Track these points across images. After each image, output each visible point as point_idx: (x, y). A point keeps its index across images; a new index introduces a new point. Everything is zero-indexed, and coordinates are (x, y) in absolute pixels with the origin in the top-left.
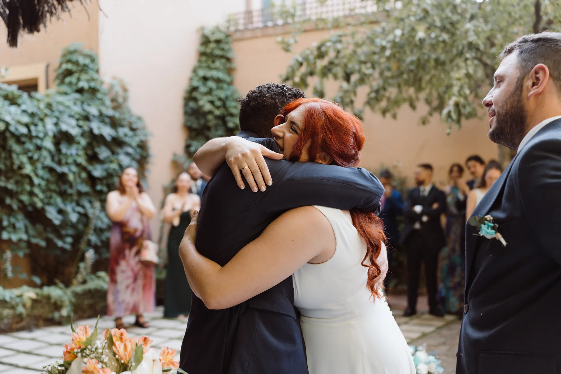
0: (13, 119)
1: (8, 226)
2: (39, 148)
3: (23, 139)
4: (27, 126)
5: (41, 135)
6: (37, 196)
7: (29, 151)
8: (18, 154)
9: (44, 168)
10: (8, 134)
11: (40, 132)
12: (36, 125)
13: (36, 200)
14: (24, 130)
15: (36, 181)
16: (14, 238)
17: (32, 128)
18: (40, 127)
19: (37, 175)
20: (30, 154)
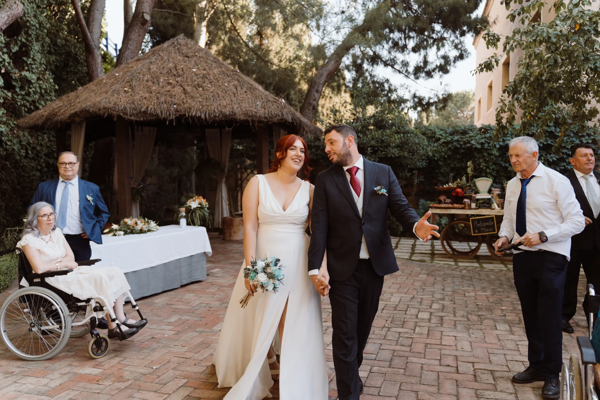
0: (476, 142)
3: (482, 151)
4: (482, 144)
9: (494, 164)
10: (473, 149)
11: (490, 146)
12: (489, 143)
14: (479, 146)
15: (488, 171)
17: (486, 145)
18: (491, 145)
19: (490, 169)
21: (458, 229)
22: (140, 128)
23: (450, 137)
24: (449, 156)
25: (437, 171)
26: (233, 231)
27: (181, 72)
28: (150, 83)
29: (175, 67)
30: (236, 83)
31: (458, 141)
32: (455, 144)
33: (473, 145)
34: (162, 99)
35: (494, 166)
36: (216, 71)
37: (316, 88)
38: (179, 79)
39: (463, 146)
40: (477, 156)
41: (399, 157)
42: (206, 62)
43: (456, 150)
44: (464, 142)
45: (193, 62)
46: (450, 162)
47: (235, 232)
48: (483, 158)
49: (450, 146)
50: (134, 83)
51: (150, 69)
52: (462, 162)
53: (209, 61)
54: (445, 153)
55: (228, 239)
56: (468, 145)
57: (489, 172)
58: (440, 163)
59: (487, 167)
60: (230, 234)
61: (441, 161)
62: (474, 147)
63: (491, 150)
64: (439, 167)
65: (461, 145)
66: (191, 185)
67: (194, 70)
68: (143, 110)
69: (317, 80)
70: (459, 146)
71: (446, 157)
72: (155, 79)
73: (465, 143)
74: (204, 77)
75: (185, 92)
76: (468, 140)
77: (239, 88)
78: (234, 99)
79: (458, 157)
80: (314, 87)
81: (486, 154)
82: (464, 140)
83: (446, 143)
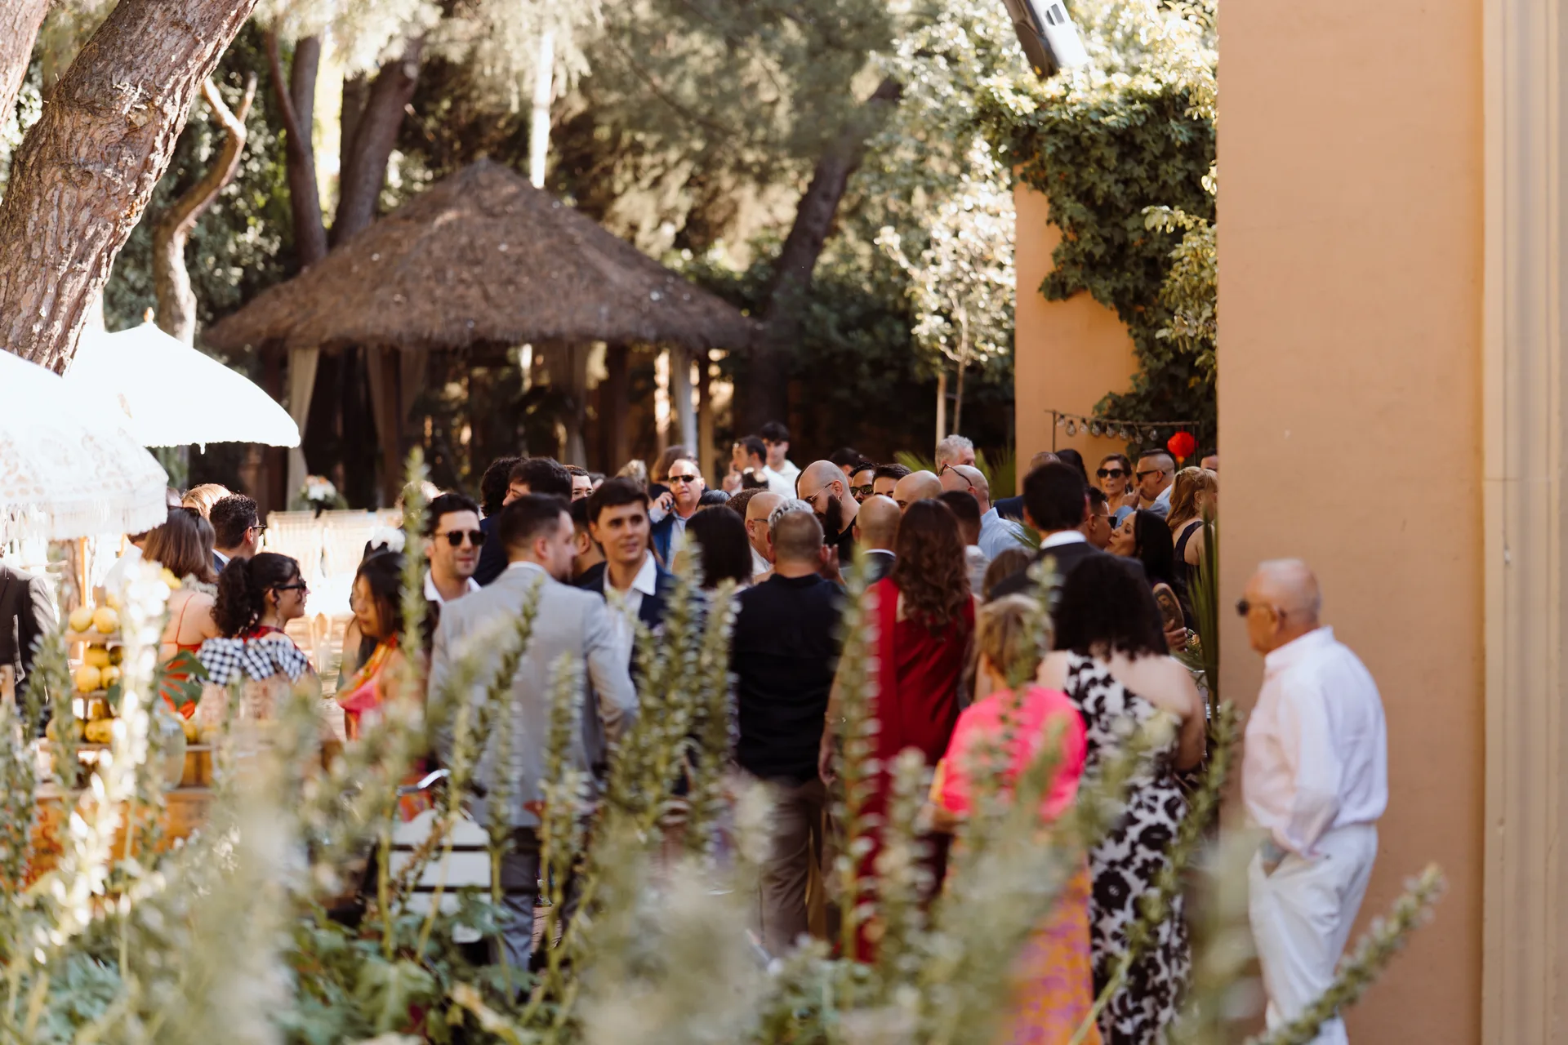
27: (480, 255)
28: (432, 284)
29: (471, 244)
30: (571, 269)
34: (452, 315)
36: (540, 245)
38: (477, 270)
42: (525, 226)
45: (501, 230)
50: (409, 285)
51: (429, 253)
53: (530, 223)
67: (503, 248)
68: (426, 335)
72: (439, 274)
74: (519, 261)
75: (486, 296)
77: (576, 281)
78: (564, 304)
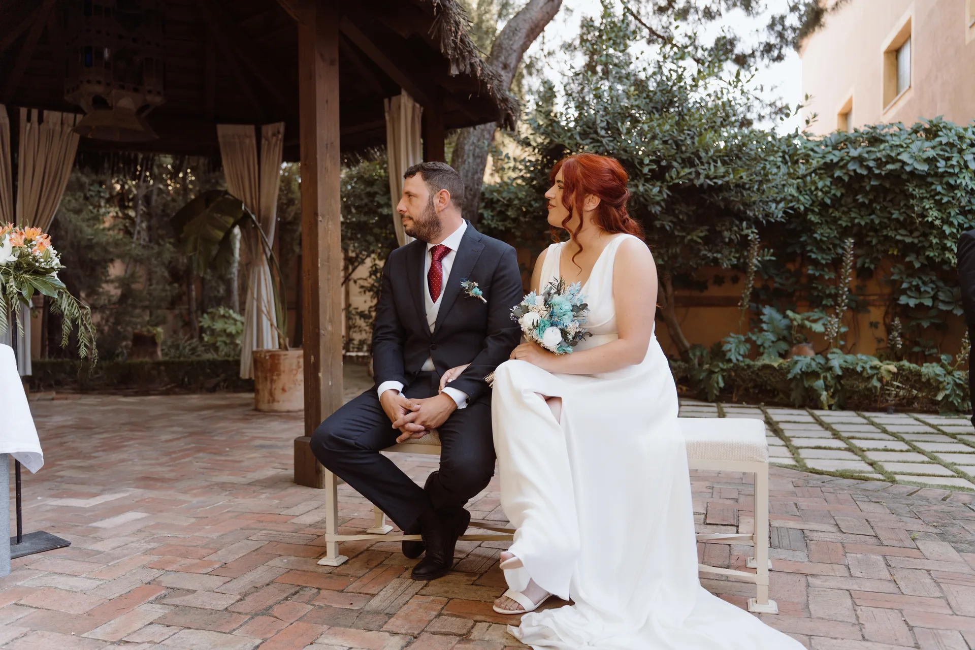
0: (912, 157)
1: (909, 289)
2: (952, 188)
3: (929, 179)
4: (930, 161)
5: (957, 170)
6: (951, 250)
7: (939, 193)
8: (922, 199)
10: (904, 177)
11: (953, 166)
12: (948, 159)
13: (948, 255)
14: (924, 168)
15: (947, 230)
16: (912, 303)
17: (941, 164)
18: (954, 162)
19: (951, 224)
20: (937, 198)
21: (880, 380)
22: (35, 113)
23: (836, 152)
24: (834, 199)
25: (802, 239)
26: (279, 385)
31: (860, 160)
32: (851, 166)
33: (904, 163)
35: (961, 219)
37: (502, 59)
39: (877, 171)
40: (917, 192)
41: (726, 187)
43: (854, 184)
44: (877, 160)
46: (837, 214)
47: (284, 390)
48: (933, 197)
49: (837, 173)
52: (873, 213)
54: (826, 193)
55: (264, 406)
56: (890, 167)
57: (952, 234)
58: (811, 217)
59: (947, 221)
60: (271, 394)
61: (813, 211)
62: (908, 169)
63: (952, 175)
64: (810, 228)
65: (869, 169)
66: (229, 291)
69: (505, 42)
70: (865, 172)
71: (828, 201)
73: (880, 163)
76: (889, 156)
79: (860, 198)
80: (497, 57)
81: (939, 188)
82: (879, 155)
83: (829, 167)
